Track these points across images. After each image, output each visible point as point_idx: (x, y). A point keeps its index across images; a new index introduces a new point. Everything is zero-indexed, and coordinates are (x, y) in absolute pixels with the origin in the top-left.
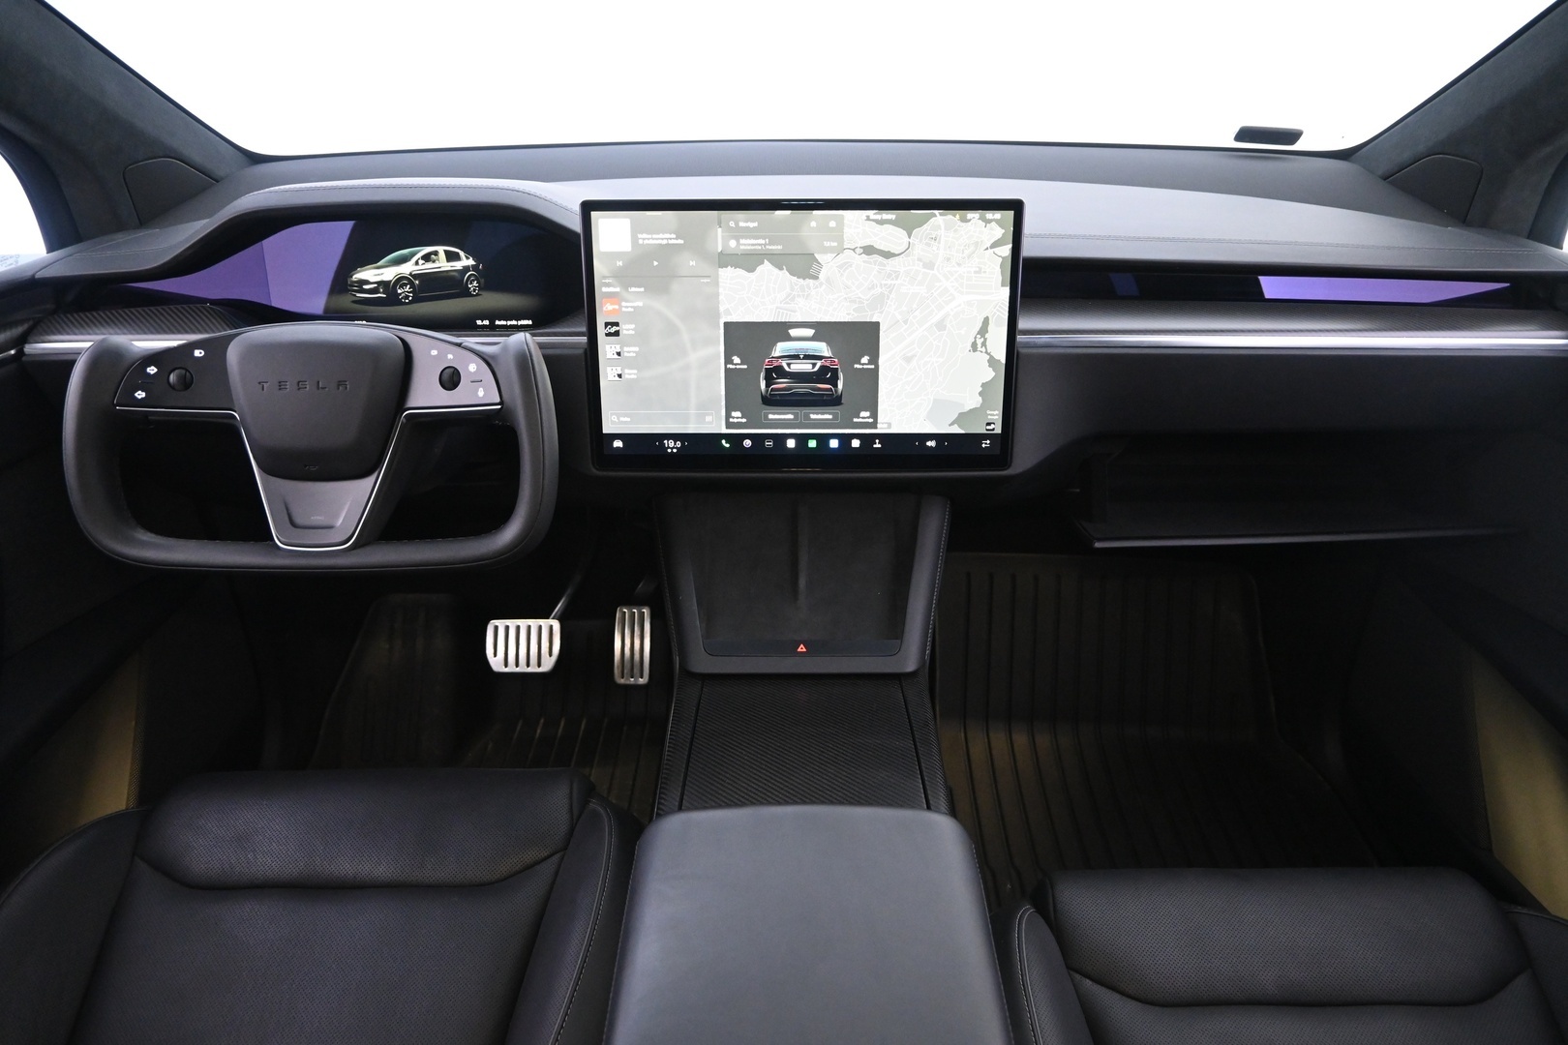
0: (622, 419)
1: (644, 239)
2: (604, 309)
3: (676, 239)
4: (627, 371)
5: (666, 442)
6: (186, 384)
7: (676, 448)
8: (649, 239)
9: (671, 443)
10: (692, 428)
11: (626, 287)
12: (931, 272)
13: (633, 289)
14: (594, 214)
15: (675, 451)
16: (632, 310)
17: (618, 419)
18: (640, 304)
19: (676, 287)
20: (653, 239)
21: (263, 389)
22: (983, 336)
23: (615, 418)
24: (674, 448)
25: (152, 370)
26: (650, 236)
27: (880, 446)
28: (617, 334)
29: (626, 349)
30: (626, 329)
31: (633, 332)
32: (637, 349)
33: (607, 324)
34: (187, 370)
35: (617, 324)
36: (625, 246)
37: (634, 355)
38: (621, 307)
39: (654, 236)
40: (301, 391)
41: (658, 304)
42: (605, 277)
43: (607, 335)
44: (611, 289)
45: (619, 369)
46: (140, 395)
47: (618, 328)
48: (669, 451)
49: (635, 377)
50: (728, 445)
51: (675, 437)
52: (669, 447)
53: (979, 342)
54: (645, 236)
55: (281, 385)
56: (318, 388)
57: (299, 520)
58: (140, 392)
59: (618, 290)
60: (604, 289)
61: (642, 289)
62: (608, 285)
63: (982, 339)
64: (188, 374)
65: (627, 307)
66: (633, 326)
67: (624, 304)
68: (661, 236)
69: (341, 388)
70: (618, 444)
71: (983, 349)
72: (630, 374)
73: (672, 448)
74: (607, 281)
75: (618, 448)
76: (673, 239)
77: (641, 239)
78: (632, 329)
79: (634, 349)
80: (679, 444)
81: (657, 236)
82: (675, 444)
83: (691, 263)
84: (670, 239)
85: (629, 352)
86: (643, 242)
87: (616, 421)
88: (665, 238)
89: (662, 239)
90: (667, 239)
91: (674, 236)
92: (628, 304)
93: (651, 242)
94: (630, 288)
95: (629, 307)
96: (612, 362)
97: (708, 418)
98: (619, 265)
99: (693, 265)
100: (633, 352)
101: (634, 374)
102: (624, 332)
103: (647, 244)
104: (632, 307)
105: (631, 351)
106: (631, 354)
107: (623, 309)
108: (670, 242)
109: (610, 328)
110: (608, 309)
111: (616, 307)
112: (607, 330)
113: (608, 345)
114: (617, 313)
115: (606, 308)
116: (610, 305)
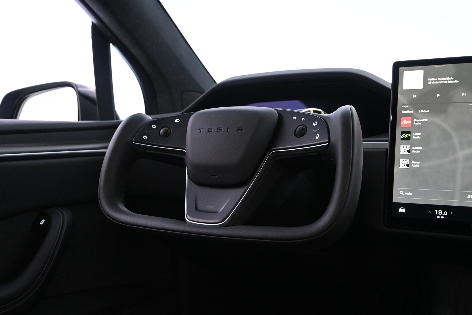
0: (407, 194)
2: (402, 123)
3: (454, 80)
4: (413, 162)
5: (436, 211)
6: (166, 134)
7: (444, 216)
8: (435, 81)
10: (456, 203)
11: (417, 110)
13: (422, 111)
14: (401, 69)
15: (442, 217)
16: (420, 124)
17: (404, 193)
18: (426, 120)
19: (451, 109)
20: (438, 81)
21: (200, 132)
23: (402, 193)
24: (442, 215)
25: (154, 127)
26: (436, 79)
28: (408, 138)
29: (413, 148)
30: (416, 136)
31: (420, 138)
32: (421, 148)
33: (402, 133)
34: (169, 128)
35: (409, 133)
36: (419, 85)
37: (419, 152)
38: (413, 122)
39: (439, 79)
40: (219, 132)
41: (438, 120)
42: (404, 105)
43: (402, 139)
44: (408, 112)
45: (408, 161)
46: (145, 137)
47: (410, 135)
48: (438, 217)
49: (418, 166)
51: (443, 208)
52: (438, 215)
54: (432, 79)
55: (209, 130)
56: (227, 131)
57: (200, 207)
58: (145, 136)
59: (412, 112)
60: (403, 112)
61: (428, 111)
62: (406, 109)
64: (169, 130)
65: (417, 122)
66: (420, 134)
67: (415, 120)
68: (443, 79)
69: (239, 131)
70: (402, 210)
72: (415, 164)
73: (441, 216)
74: (405, 107)
76: (452, 80)
77: (430, 81)
78: (419, 136)
79: (419, 148)
80: (446, 213)
81: (441, 79)
82: (443, 213)
83: (463, 94)
84: (450, 80)
85: (415, 150)
86: (431, 83)
87: (403, 194)
88: (446, 80)
89: (444, 81)
90: (447, 80)
91: (452, 79)
92: (418, 120)
93: (436, 82)
94: (420, 111)
95: (418, 122)
96: (404, 157)
97: (469, 196)
98: (414, 97)
99: (464, 95)
100: (419, 150)
101: (418, 164)
102: (414, 137)
103: (434, 84)
104: (420, 122)
105: (417, 150)
106: (417, 152)
107: (414, 123)
108: (449, 82)
109: (404, 135)
110: (405, 123)
111: (410, 122)
112: (402, 137)
113: (402, 147)
114: (410, 126)
115: (403, 123)
116: (406, 121)
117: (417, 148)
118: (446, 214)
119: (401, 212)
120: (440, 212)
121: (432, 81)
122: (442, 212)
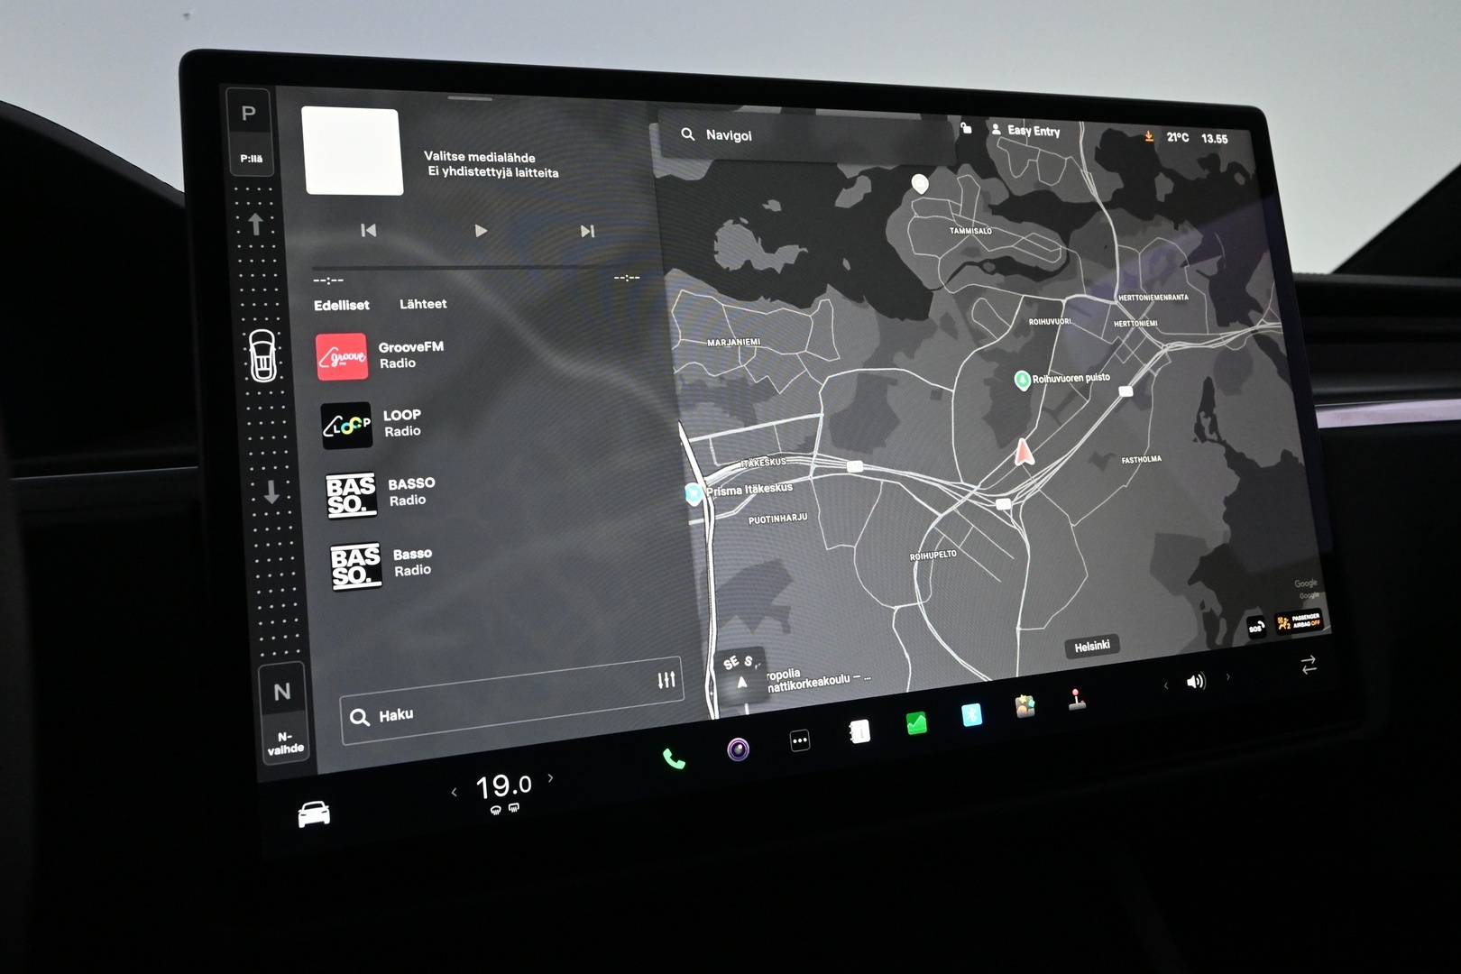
0: (385, 716)
1: (443, 164)
2: (320, 363)
3: (538, 166)
4: (398, 555)
5: (483, 781)
7: (520, 798)
8: (457, 165)
9: (502, 786)
11: (387, 297)
12: (1111, 303)
13: (413, 304)
15: (514, 808)
16: (412, 364)
17: (373, 717)
18: (439, 346)
20: (470, 165)
22: (1210, 413)
23: (359, 717)
24: (511, 798)
26: (462, 157)
27: (1083, 704)
29: (391, 485)
30: (399, 422)
31: (419, 431)
32: (428, 482)
33: (328, 412)
35: (363, 410)
36: (385, 178)
37: (427, 500)
38: (374, 355)
39: (473, 157)
42: (321, 271)
44: (344, 305)
45: (373, 549)
47: (367, 422)
48: (496, 811)
49: (427, 570)
50: (680, 765)
51: (514, 759)
52: (493, 800)
53: (1206, 422)
54: (445, 156)
59: (363, 305)
60: (320, 306)
61: (442, 304)
62: (333, 293)
63: (1209, 419)
65: (399, 355)
66: (416, 413)
67: (385, 348)
68: (494, 157)
70: (315, 814)
71: (1214, 437)
72: (413, 561)
73: (504, 802)
74: (328, 281)
75: (315, 828)
76: (530, 165)
77: (433, 162)
78: (413, 423)
79: (421, 483)
80: (525, 782)
81: (482, 158)
82: (514, 785)
83: (584, 231)
84: (522, 166)
85: (404, 493)
86: (441, 172)
87: (368, 724)
88: (507, 165)
89: (498, 166)
90: (512, 166)
91: (532, 159)
92: (399, 348)
93: (462, 172)
94: (405, 304)
95: (402, 355)
96: (350, 532)
97: (663, 678)
98: (367, 233)
99: (589, 234)
100: (417, 492)
101: (424, 562)
102: (388, 431)
103: (452, 178)
104: (410, 355)
105: (410, 489)
106: (413, 500)
107: (383, 363)
108: (522, 174)
109: (339, 423)
110: (334, 364)
111: (361, 357)
112: (330, 431)
113: (333, 481)
114: (364, 375)
115: (328, 361)
116: (341, 352)
117: (412, 484)
118: (525, 786)
119: (306, 825)
120: (501, 782)
121: (445, 162)
122: (507, 785)
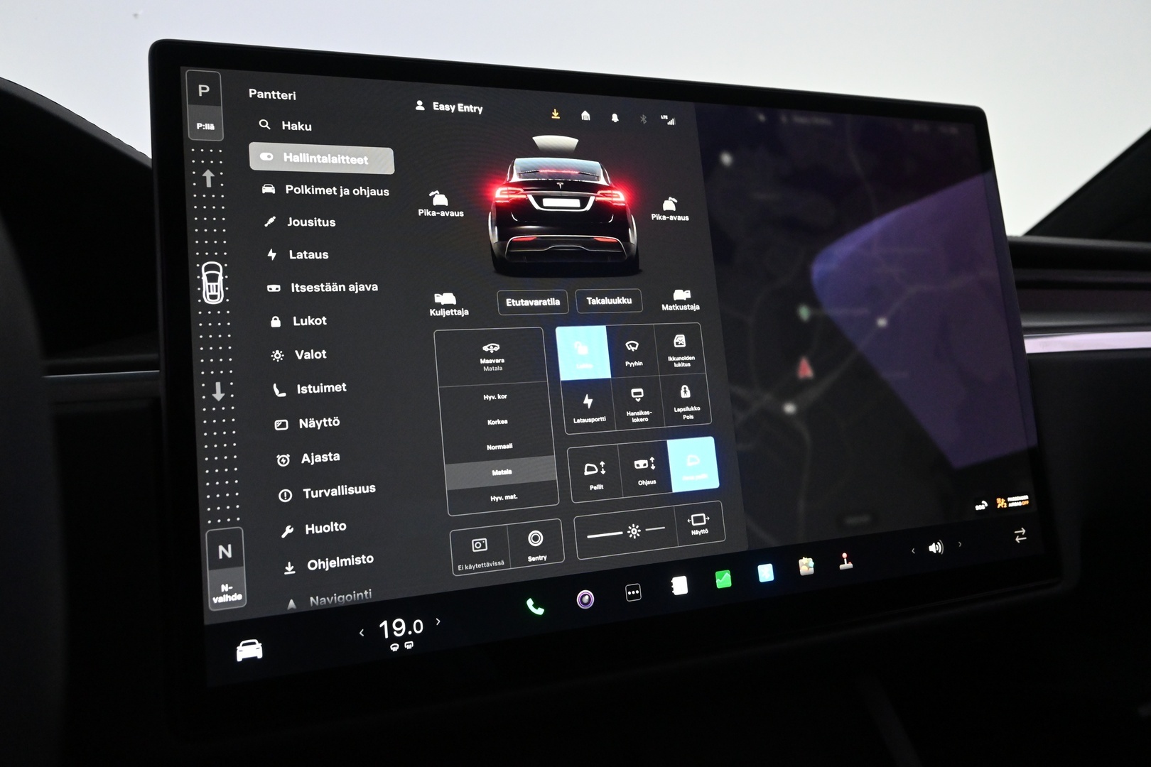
5: (385, 624)
7: (414, 637)
9: (399, 627)
15: (409, 645)
22: (946, 340)
24: (407, 637)
27: (850, 565)
48: (395, 648)
50: (540, 611)
52: (393, 639)
53: (943, 347)
63: (945, 345)
70: (250, 650)
73: (401, 641)
75: (250, 661)
80: (418, 625)
82: (409, 627)
118: (418, 628)
119: (243, 659)
120: (399, 625)
122: (403, 627)
